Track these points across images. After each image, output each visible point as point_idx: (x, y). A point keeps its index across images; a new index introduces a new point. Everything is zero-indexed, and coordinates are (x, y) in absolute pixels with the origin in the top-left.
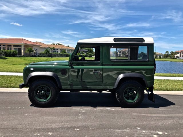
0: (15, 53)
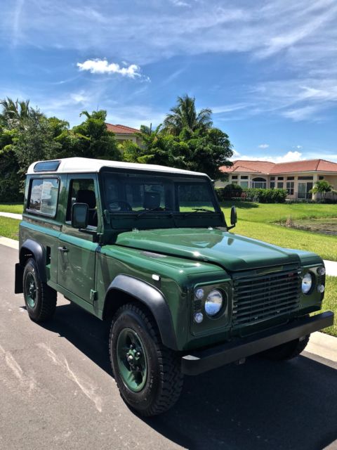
0: (280, 194)
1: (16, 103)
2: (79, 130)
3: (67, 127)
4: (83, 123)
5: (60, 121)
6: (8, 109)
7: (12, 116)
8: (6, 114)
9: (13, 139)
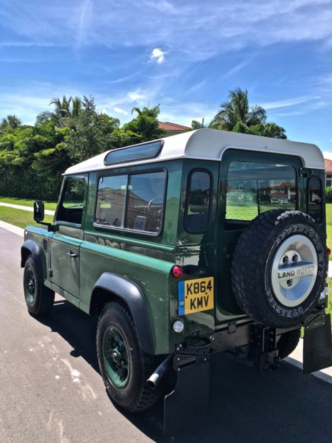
1: (70, 101)
2: (130, 127)
3: (117, 124)
4: (134, 120)
5: (111, 119)
6: (60, 108)
7: (63, 114)
8: (58, 112)
9: (65, 137)
